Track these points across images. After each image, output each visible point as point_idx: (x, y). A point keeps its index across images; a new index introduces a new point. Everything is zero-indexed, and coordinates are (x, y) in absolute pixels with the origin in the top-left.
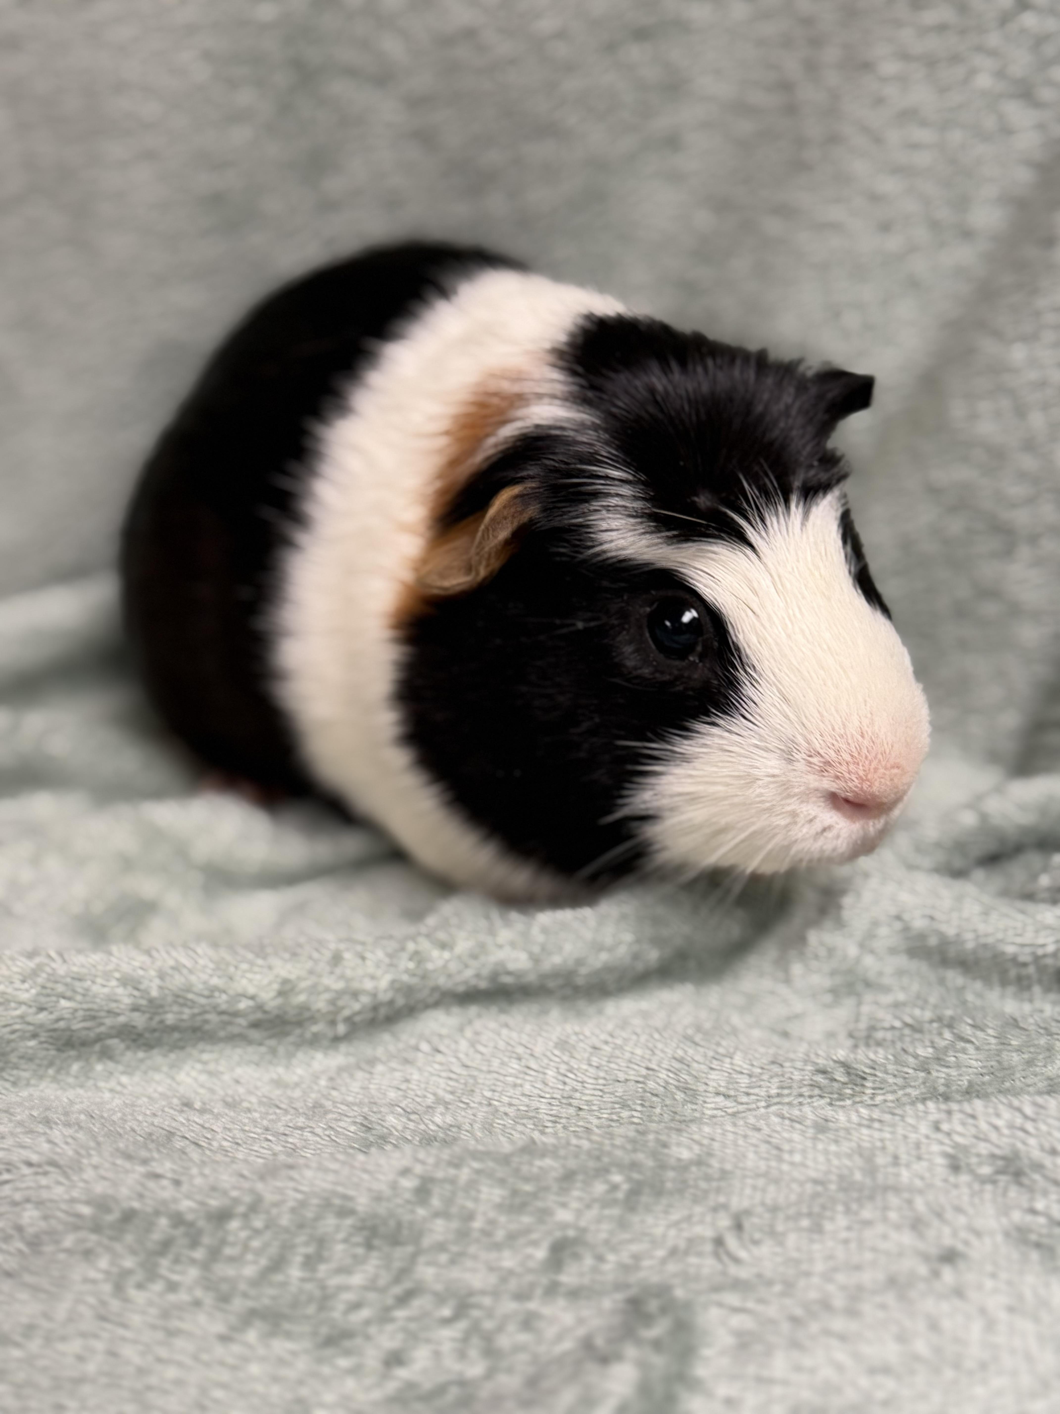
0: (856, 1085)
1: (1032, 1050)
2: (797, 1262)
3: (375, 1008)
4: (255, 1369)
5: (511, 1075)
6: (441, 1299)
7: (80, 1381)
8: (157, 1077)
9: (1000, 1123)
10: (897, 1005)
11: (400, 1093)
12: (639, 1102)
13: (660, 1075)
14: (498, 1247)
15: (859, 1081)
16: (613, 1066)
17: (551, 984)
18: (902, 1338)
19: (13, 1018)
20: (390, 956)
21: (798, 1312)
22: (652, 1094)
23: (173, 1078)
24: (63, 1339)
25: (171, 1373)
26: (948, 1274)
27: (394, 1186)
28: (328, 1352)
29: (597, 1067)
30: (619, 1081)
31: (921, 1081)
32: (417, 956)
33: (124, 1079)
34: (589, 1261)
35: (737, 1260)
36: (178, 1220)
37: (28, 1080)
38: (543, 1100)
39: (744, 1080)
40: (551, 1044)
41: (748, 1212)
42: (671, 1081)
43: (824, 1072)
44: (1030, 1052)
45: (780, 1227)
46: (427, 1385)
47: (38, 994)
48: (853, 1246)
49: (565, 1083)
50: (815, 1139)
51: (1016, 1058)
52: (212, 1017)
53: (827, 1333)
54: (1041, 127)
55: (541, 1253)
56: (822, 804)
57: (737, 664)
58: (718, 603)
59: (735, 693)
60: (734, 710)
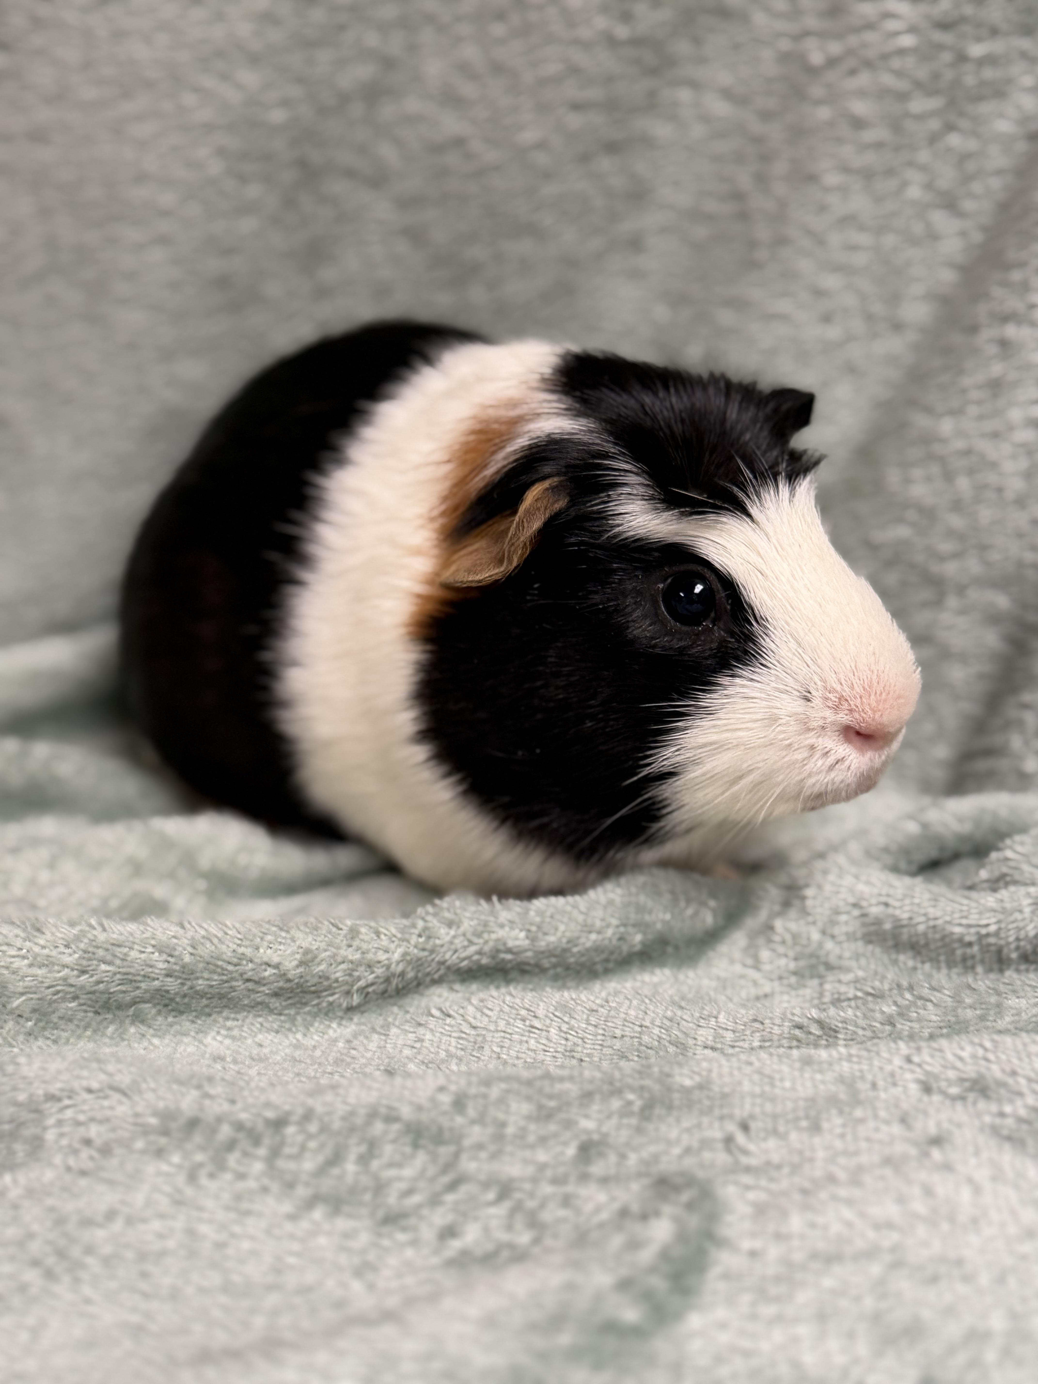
0: (830, 1036)
1: (984, 1006)
2: (801, 1153)
3: (388, 980)
4: (322, 1241)
5: (517, 1033)
6: (486, 1185)
7: (163, 1253)
8: (186, 1040)
9: (964, 1054)
10: (856, 981)
11: (415, 1050)
12: (636, 1053)
13: (654, 1031)
14: (532, 1147)
15: (832, 1033)
16: (610, 1024)
17: (546, 963)
18: (901, 1200)
19: (56, 979)
20: (402, 931)
21: (807, 1185)
22: (648, 1048)
23: (201, 1042)
24: (144, 1220)
25: (246, 1245)
26: (936, 1154)
27: (433, 1100)
28: (386, 1230)
29: (596, 1026)
30: (615, 1037)
31: (888, 1033)
32: (427, 933)
33: (156, 1041)
34: (613, 1158)
35: (745, 1152)
36: (239, 1126)
37: (68, 1040)
38: (548, 1054)
39: (729, 1036)
40: (552, 1009)
41: (752, 1117)
42: (664, 1036)
43: (800, 1027)
44: (982, 1009)
45: (782, 1129)
46: (479, 1252)
47: (80, 958)
48: (849, 1137)
49: (567, 1039)
50: (801, 1070)
51: (969, 1013)
52: (239, 984)
53: (835, 1198)
54: (963, 234)
55: (571, 1151)
56: (836, 738)
57: (752, 620)
58: (728, 567)
59: (754, 644)
60: (753, 660)
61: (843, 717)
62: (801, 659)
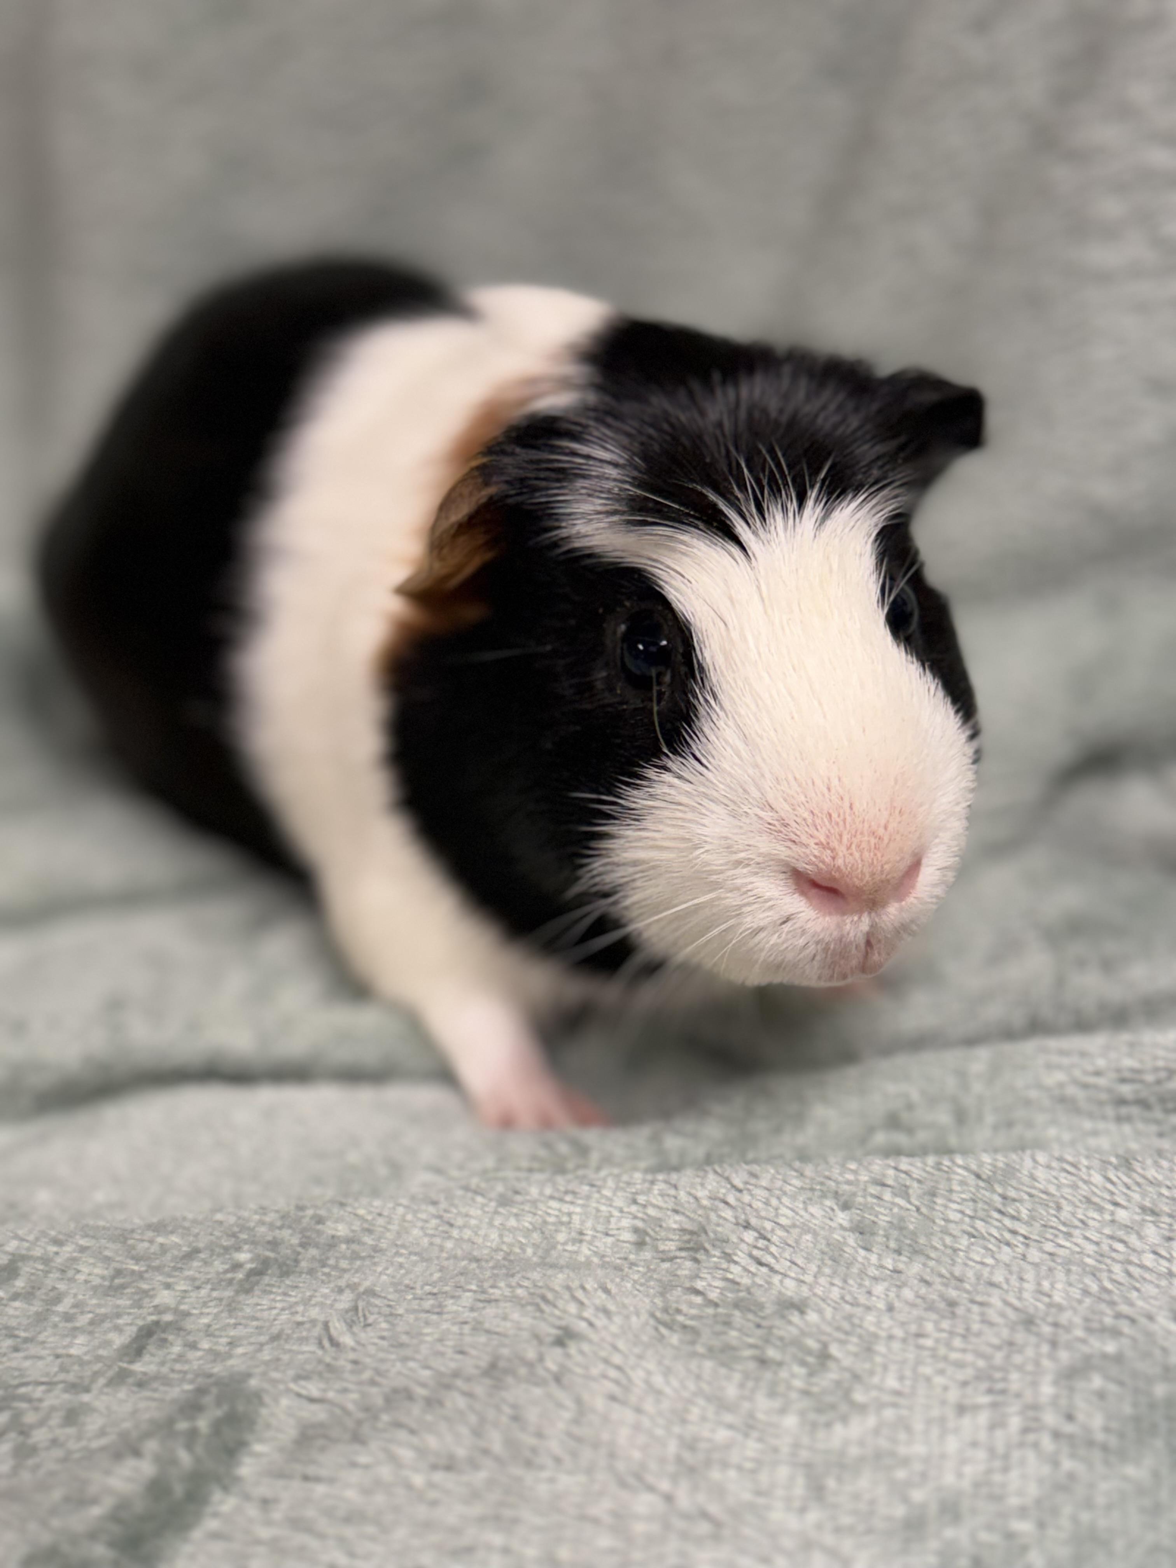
9: (702, 1193)
14: (74, 1333)
34: (176, 1348)
35: (338, 1346)
41: (374, 1293)
55: (122, 1340)
56: (782, 883)
57: (698, 691)
58: (687, 611)
59: (690, 727)
60: (686, 749)
61: (782, 851)
62: (740, 757)
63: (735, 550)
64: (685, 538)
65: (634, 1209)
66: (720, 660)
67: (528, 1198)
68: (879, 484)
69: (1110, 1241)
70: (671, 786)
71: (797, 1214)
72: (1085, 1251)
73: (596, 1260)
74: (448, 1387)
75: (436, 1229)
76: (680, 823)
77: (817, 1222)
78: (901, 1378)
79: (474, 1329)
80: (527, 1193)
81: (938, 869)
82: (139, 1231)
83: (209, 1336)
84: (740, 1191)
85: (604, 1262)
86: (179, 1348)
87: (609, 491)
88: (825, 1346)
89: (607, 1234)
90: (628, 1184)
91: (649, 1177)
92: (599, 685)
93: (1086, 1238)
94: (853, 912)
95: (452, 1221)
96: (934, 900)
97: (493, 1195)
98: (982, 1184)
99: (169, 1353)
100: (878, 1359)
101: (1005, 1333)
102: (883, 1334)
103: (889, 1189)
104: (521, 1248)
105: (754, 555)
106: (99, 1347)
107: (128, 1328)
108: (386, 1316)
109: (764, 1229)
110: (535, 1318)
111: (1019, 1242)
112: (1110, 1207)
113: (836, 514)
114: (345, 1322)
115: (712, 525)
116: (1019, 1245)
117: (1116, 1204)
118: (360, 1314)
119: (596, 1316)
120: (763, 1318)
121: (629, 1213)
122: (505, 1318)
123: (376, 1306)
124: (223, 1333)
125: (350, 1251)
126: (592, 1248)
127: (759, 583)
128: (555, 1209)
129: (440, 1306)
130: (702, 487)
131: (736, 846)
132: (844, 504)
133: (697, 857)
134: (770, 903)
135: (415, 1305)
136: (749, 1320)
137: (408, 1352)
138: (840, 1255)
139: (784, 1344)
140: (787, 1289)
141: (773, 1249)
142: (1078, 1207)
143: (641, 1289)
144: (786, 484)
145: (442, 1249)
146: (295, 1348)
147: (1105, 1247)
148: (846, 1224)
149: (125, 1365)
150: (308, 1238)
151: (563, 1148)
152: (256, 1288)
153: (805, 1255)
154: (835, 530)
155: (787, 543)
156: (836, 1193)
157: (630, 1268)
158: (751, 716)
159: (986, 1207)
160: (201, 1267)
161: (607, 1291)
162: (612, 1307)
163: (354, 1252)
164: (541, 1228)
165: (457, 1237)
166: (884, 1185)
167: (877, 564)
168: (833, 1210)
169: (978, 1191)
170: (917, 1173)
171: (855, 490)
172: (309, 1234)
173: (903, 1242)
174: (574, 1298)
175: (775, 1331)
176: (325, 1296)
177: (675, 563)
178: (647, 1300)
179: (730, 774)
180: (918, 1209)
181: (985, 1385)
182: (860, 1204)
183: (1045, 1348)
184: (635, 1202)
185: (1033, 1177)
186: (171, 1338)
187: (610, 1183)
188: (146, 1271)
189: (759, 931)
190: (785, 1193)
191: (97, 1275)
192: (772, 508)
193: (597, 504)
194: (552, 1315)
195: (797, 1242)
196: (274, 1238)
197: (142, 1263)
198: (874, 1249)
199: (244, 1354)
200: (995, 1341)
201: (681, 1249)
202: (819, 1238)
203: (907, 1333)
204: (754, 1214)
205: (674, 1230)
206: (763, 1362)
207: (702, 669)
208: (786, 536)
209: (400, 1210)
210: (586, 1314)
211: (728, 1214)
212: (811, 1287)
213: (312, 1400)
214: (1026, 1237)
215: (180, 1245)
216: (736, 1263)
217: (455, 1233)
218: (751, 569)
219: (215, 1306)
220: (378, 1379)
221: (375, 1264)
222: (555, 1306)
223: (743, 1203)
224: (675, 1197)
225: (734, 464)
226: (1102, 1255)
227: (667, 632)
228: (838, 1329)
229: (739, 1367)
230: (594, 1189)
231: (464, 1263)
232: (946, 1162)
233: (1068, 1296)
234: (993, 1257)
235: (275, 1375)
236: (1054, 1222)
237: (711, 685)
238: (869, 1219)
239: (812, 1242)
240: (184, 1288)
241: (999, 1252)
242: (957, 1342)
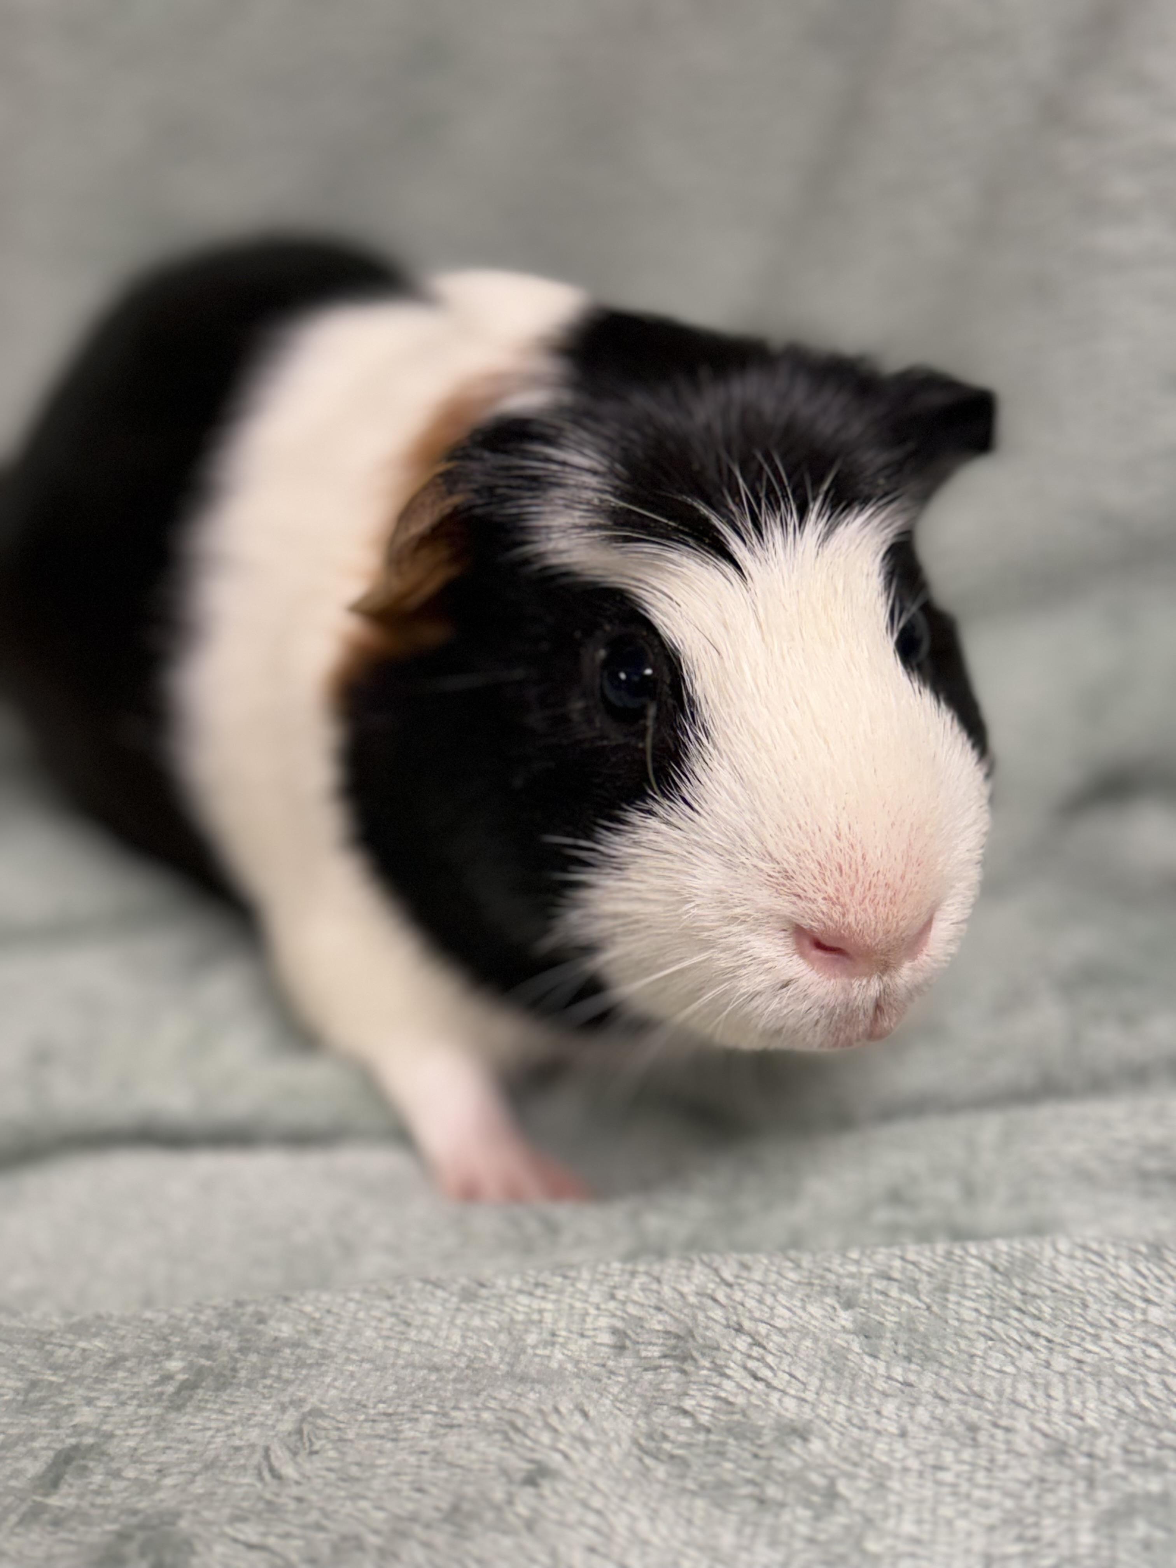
9: (689, 1289)
34: (97, 1478)
50: (456, 1310)
55: (36, 1468)
56: (781, 942)
57: (688, 727)
58: (675, 638)
59: (679, 767)
60: (675, 792)
61: (784, 906)
62: (737, 803)
63: (729, 570)
64: (674, 556)
65: (612, 1305)
66: (713, 693)
67: (495, 1291)
68: (888, 495)
69: (1143, 1346)
70: (657, 832)
71: (794, 1313)
72: (1116, 1358)
73: (570, 1366)
74: (404, 1535)
75: (391, 1329)
76: (666, 873)
77: (817, 1324)
78: (919, 1522)
79: (434, 1460)
80: (493, 1286)
81: (953, 924)
82: (58, 1334)
83: (135, 1462)
84: (730, 1285)
85: (579, 1369)
86: (100, 1477)
87: (588, 503)
88: (832, 1482)
89: (582, 1335)
90: (606, 1275)
91: (629, 1267)
92: (576, 717)
93: (1117, 1342)
94: (861, 975)
95: (409, 1320)
96: (949, 959)
97: (455, 1288)
98: (998, 1277)
99: (90, 1483)
100: (892, 1498)
101: (1035, 1466)
102: (896, 1465)
103: (895, 1284)
104: (486, 1353)
105: (750, 575)
106: (10, 1477)
107: (44, 1453)
108: (333, 1442)
109: (758, 1333)
110: (503, 1449)
111: (1041, 1345)
112: (1140, 1304)
113: (840, 530)
114: (289, 1448)
115: (703, 542)
116: (1042, 1349)
117: (1147, 1301)
118: (306, 1439)
119: (572, 1447)
120: (761, 1446)
121: (606, 1310)
122: (469, 1448)
123: (325, 1429)
124: (150, 1459)
125: (294, 1357)
126: (566, 1352)
127: (755, 606)
128: (524, 1306)
129: (397, 1431)
130: (693, 500)
131: (731, 901)
132: (849, 519)
133: (687, 912)
134: (767, 966)
135: (367, 1429)
136: (744, 1449)
137: (357, 1488)
138: (845, 1364)
139: (787, 1479)
140: (786, 1410)
141: (770, 1359)
142: (1106, 1305)
143: (622, 1406)
144: (785, 496)
145: (398, 1353)
146: (231, 1479)
147: (1138, 1354)
148: (849, 1325)
149: (38, 1499)
150: (248, 1340)
151: (532, 1227)
152: (188, 1404)
153: (805, 1365)
154: (840, 548)
155: (787, 561)
156: (837, 1288)
157: (609, 1378)
158: (748, 756)
159: (1004, 1305)
160: (126, 1378)
161: (585, 1415)
162: (590, 1435)
163: (299, 1358)
164: (509, 1328)
165: (415, 1339)
166: (890, 1279)
167: (885, 585)
168: (834, 1308)
169: (995, 1285)
170: (926, 1264)
171: (861, 503)
172: (248, 1336)
173: (913, 1347)
174: (549, 1427)
175: (775, 1463)
176: (267, 1416)
177: (663, 585)
178: (629, 1422)
179: (725, 821)
180: (929, 1308)
181: (1014, 1532)
182: (865, 1301)
183: (1081, 1486)
184: (613, 1297)
185: (1054, 1269)
186: (91, 1464)
187: (586, 1274)
188: (65, 1384)
189: (756, 996)
190: (780, 1289)
191: (9, 1388)
192: (771, 523)
193: (576, 517)
194: (523, 1446)
195: (796, 1348)
196: (210, 1341)
197: (61, 1373)
198: (882, 1356)
199: (175, 1486)
200: (1024, 1476)
201: (665, 1356)
202: (820, 1343)
203: (923, 1463)
204: (747, 1314)
205: (658, 1331)
206: (762, 1501)
207: (692, 702)
208: (785, 554)
209: (352, 1306)
210: (561, 1446)
211: (718, 1314)
212: (814, 1407)
213: (250, 1547)
214: (1049, 1341)
215: (104, 1351)
216: (728, 1377)
217: (412, 1334)
218: (748, 592)
219: (144, 1426)
220: (325, 1523)
221: (323, 1374)
222: (525, 1435)
223: (734, 1301)
224: (659, 1293)
225: (725, 471)
226: (1134, 1363)
227: (651, 657)
228: (845, 1459)
229: (734, 1508)
230: (568, 1282)
231: (422, 1373)
232: (958, 1251)
233: (1102, 1418)
234: (1013, 1364)
235: (208, 1515)
236: (1080, 1322)
237: (703, 720)
238: (874, 1319)
239: (812, 1349)
240: (107, 1404)
241: (1020, 1359)
242: (981, 1477)
